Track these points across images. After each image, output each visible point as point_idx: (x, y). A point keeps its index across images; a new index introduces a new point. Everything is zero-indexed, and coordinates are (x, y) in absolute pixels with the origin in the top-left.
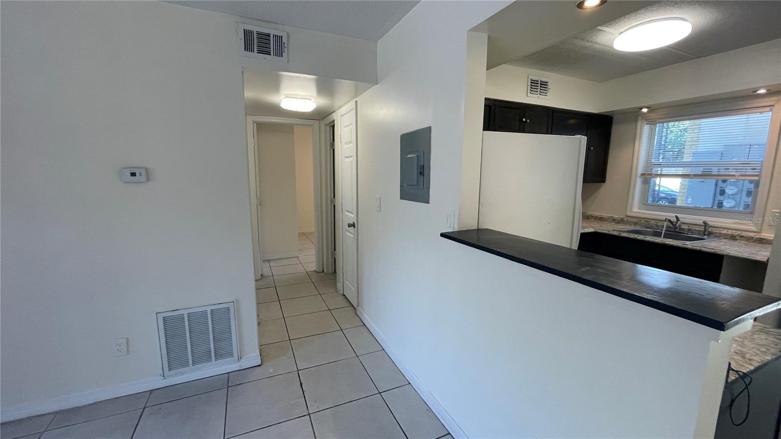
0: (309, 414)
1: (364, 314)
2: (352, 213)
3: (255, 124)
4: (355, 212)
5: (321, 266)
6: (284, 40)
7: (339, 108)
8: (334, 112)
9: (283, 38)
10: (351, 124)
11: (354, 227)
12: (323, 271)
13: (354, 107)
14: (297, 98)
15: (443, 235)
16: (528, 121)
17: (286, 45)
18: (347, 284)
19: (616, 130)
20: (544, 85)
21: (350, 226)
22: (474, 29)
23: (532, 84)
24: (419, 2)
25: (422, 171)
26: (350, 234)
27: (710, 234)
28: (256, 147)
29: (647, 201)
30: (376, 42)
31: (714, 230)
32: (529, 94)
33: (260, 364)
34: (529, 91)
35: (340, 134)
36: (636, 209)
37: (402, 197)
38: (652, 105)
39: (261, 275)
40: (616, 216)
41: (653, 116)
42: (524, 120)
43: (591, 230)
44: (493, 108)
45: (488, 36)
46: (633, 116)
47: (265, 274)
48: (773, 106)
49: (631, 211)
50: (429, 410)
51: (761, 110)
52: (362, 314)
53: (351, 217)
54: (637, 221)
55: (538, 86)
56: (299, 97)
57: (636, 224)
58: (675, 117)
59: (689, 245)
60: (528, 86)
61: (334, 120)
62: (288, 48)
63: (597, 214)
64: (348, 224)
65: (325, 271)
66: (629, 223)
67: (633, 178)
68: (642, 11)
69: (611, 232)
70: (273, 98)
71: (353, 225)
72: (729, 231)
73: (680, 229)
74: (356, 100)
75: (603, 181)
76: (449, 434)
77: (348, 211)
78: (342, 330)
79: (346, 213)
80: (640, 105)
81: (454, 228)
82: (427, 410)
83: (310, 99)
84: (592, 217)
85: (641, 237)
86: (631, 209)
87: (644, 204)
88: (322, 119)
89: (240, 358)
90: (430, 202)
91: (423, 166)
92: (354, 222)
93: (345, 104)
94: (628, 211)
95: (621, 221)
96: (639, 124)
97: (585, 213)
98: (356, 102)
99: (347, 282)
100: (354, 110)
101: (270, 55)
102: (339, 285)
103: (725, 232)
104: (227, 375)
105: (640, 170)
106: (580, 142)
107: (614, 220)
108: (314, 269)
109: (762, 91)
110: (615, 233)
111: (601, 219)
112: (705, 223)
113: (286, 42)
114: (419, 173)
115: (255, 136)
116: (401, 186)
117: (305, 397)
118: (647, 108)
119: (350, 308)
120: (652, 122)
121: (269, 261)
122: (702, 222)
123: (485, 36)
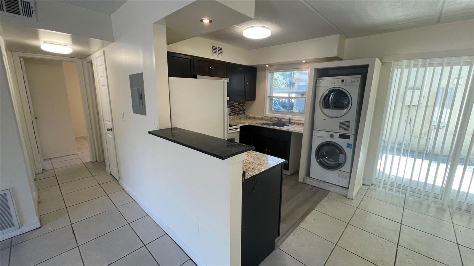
0: (78, 246)
1: (123, 183)
2: (109, 122)
3: (22, 59)
4: (111, 121)
5: (95, 158)
6: (32, 5)
7: (94, 52)
8: (91, 55)
9: (30, 4)
10: (103, 65)
11: (112, 131)
12: (97, 161)
13: (103, 53)
14: (55, 44)
15: (149, 133)
16: (213, 68)
17: (33, 9)
18: (112, 167)
19: (259, 74)
20: (220, 49)
21: (108, 130)
22: (156, 23)
23: (214, 49)
24: (126, 1)
25: (141, 97)
26: (110, 135)
27: (291, 123)
28: (25, 77)
29: (272, 109)
30: (110, 15)
31: (293, 121)
32: (212, 54)
33: (40, 226)
34: (212, 52)
35: (97, 71)
36: (268, 113)
37: (134, 112)
38: (270, 63)
39: (43, 170)
40: (260, 117)
41: (271, 68)
42: (210, 68)
43: (247, 124)
44: (192, 60)
45: (166, 27)
46: (263, 68)
47: (46, 168)
48: (308, 68)
49: (266, 114)
50: (158, 225)
51: (305, 69)
52: (122, 183)
53: (109, 125)
54: (269, 118)
55: (217, 50)
56: (56, 44)
57: (267, 120)
58: (279, 70)
59: (281, 128)
60: (211, 49)
61: (92, 60)
62: (36, 11)
63: (253, 116)
64: (107, 130)
65: (98, 161)
66: (265, 120)
67: (266, 98)
68: (248, 22)
69: (255, 125)
70: (33, 42)
71: (111, 130)
72: (298, 121)
73: (282, 121)
74: (103, 49)
75: (255, 100)
76: (166, 234)
77: (107, 121)
78: (107, 195)
79: (107, 122)
80: (265, 63)
81: (157, 128)
82: (156, 226)
83: (67, 46)
84: (251, 117)
85: (268, 127)
86: (266, 113)
87: (271, 110)
88: (84, 58)
89: (20, 226)
90: (147, 115)
91: (141, 94)
92: (111, 128)
93: (97, 50)
94: (265, 114)
95: (262, 119)
96: (267, 72)
97: (248, 116)
98: (104, 51)
99: (112, 166)
100: (103, 56)
101: (20, 15)
102: (108, 168)
103: (296, 122)
104: (10, 240)
105: (268, 95)
106: (224, 83)
107: (260, 118)
108: (90, 160)
109: (304, 62)
110: (257, 125)
111: (255, 118)
112: (290, 119)
113: (33, 7)
114: (140, 98)
115: (24, 67)
116: (133, 106)
117: (75, 238)
118: (268, 65)
119: (116, 181)
120: (272, 72)
121: (50, 159)
122: (288, 118)
123: (164, 27)
